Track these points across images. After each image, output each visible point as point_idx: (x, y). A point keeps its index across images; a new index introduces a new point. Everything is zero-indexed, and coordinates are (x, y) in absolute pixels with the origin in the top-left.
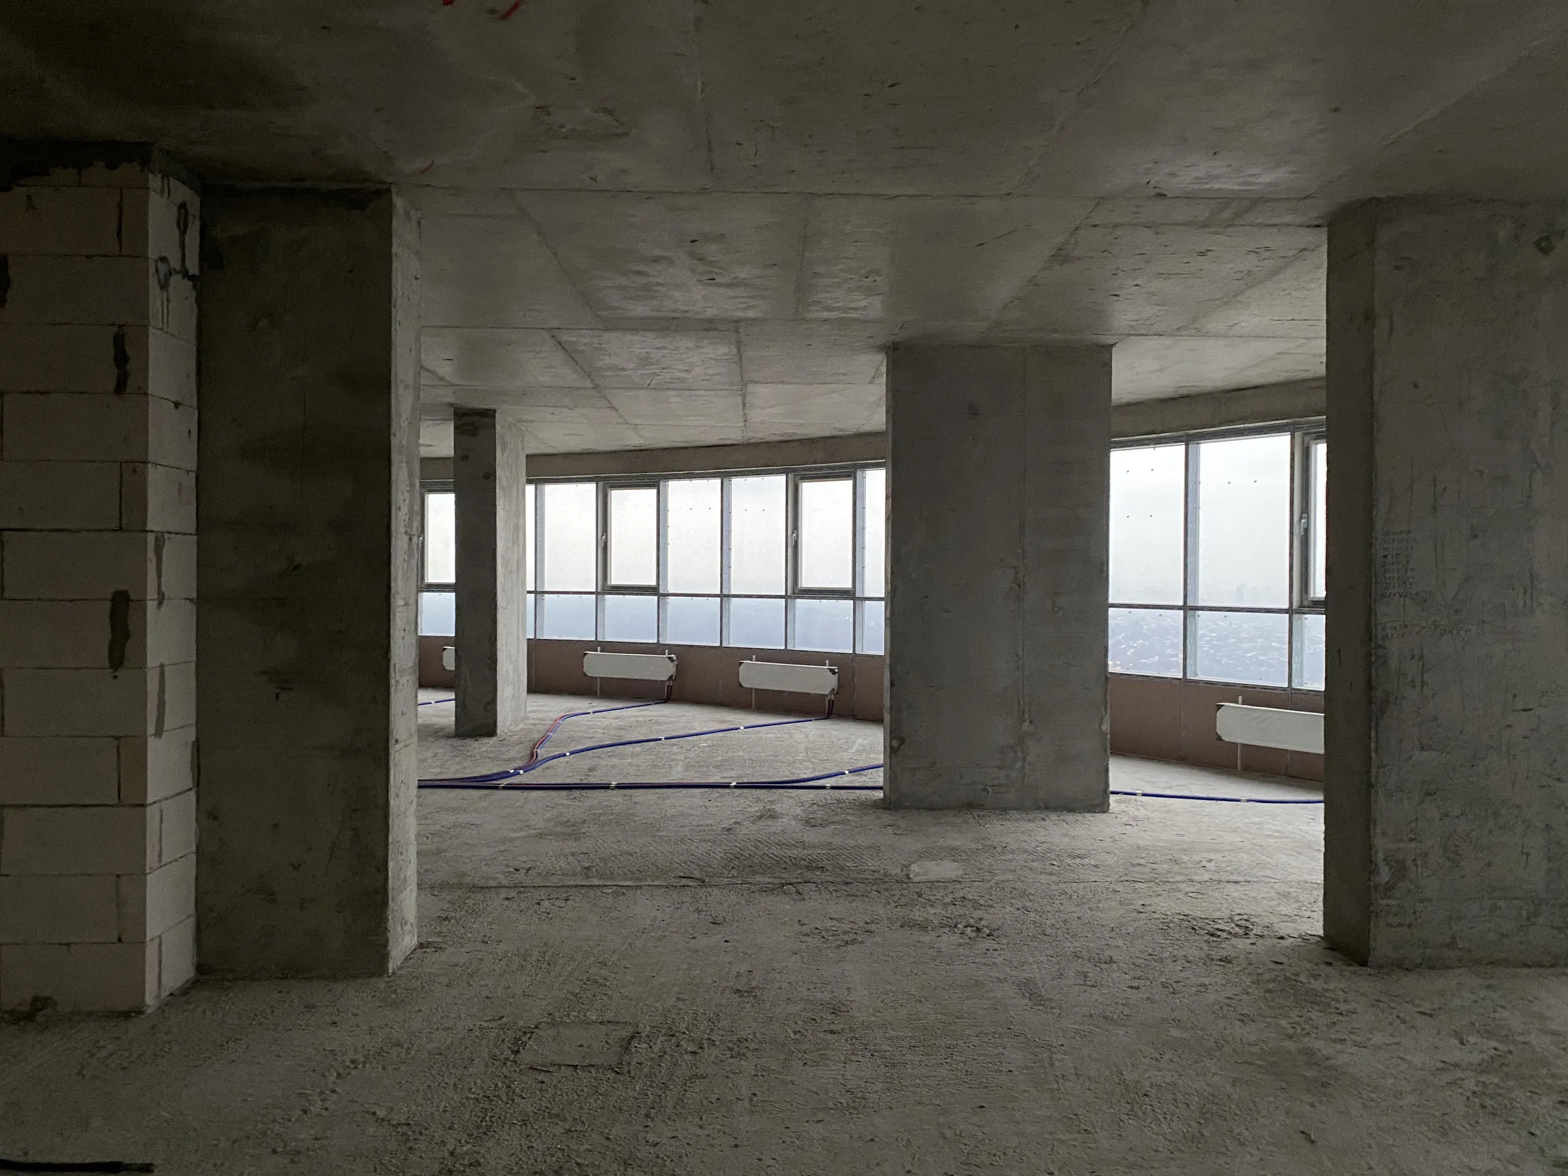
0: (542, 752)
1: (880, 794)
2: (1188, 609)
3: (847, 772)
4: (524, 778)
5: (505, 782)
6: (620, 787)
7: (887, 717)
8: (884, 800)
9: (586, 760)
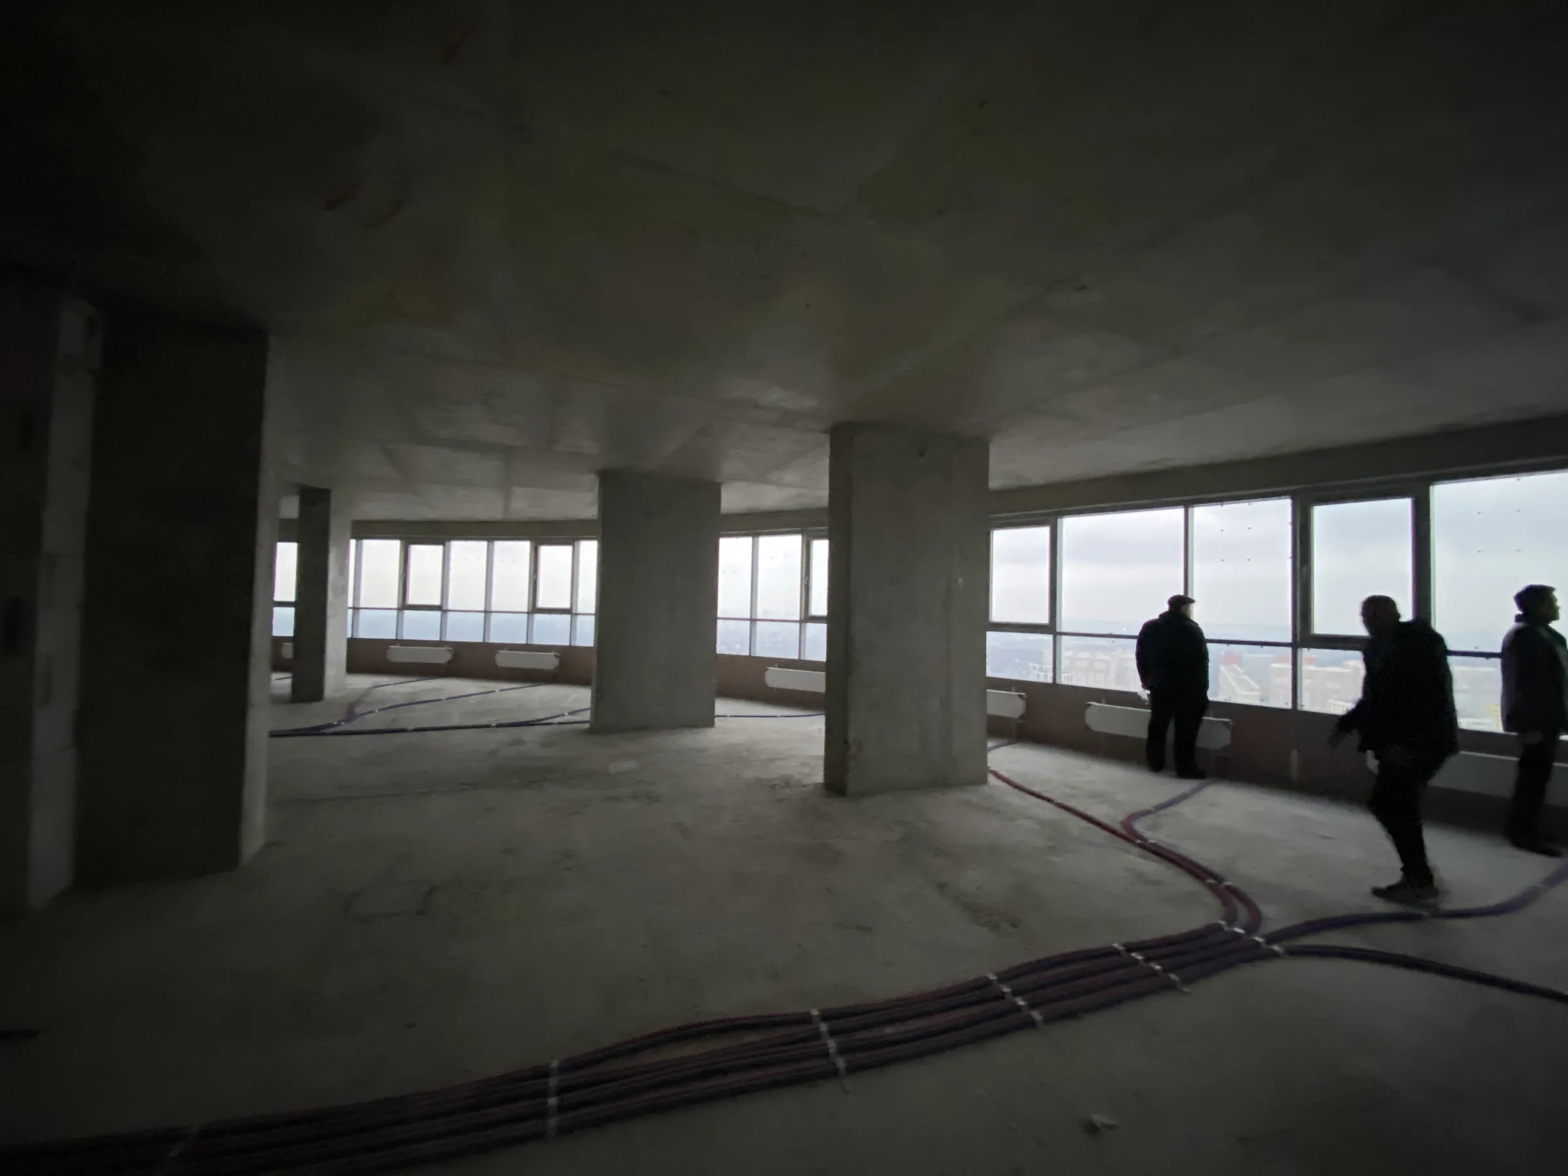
0: (359, 710)
1: (587, 726)
2: (753, 620)
3: (566, 714)
4: (346, 727)
5: (331, 730)
6: (416, 730)
7: (594, 682)
8: (589, 728)
9: (391, 714)
